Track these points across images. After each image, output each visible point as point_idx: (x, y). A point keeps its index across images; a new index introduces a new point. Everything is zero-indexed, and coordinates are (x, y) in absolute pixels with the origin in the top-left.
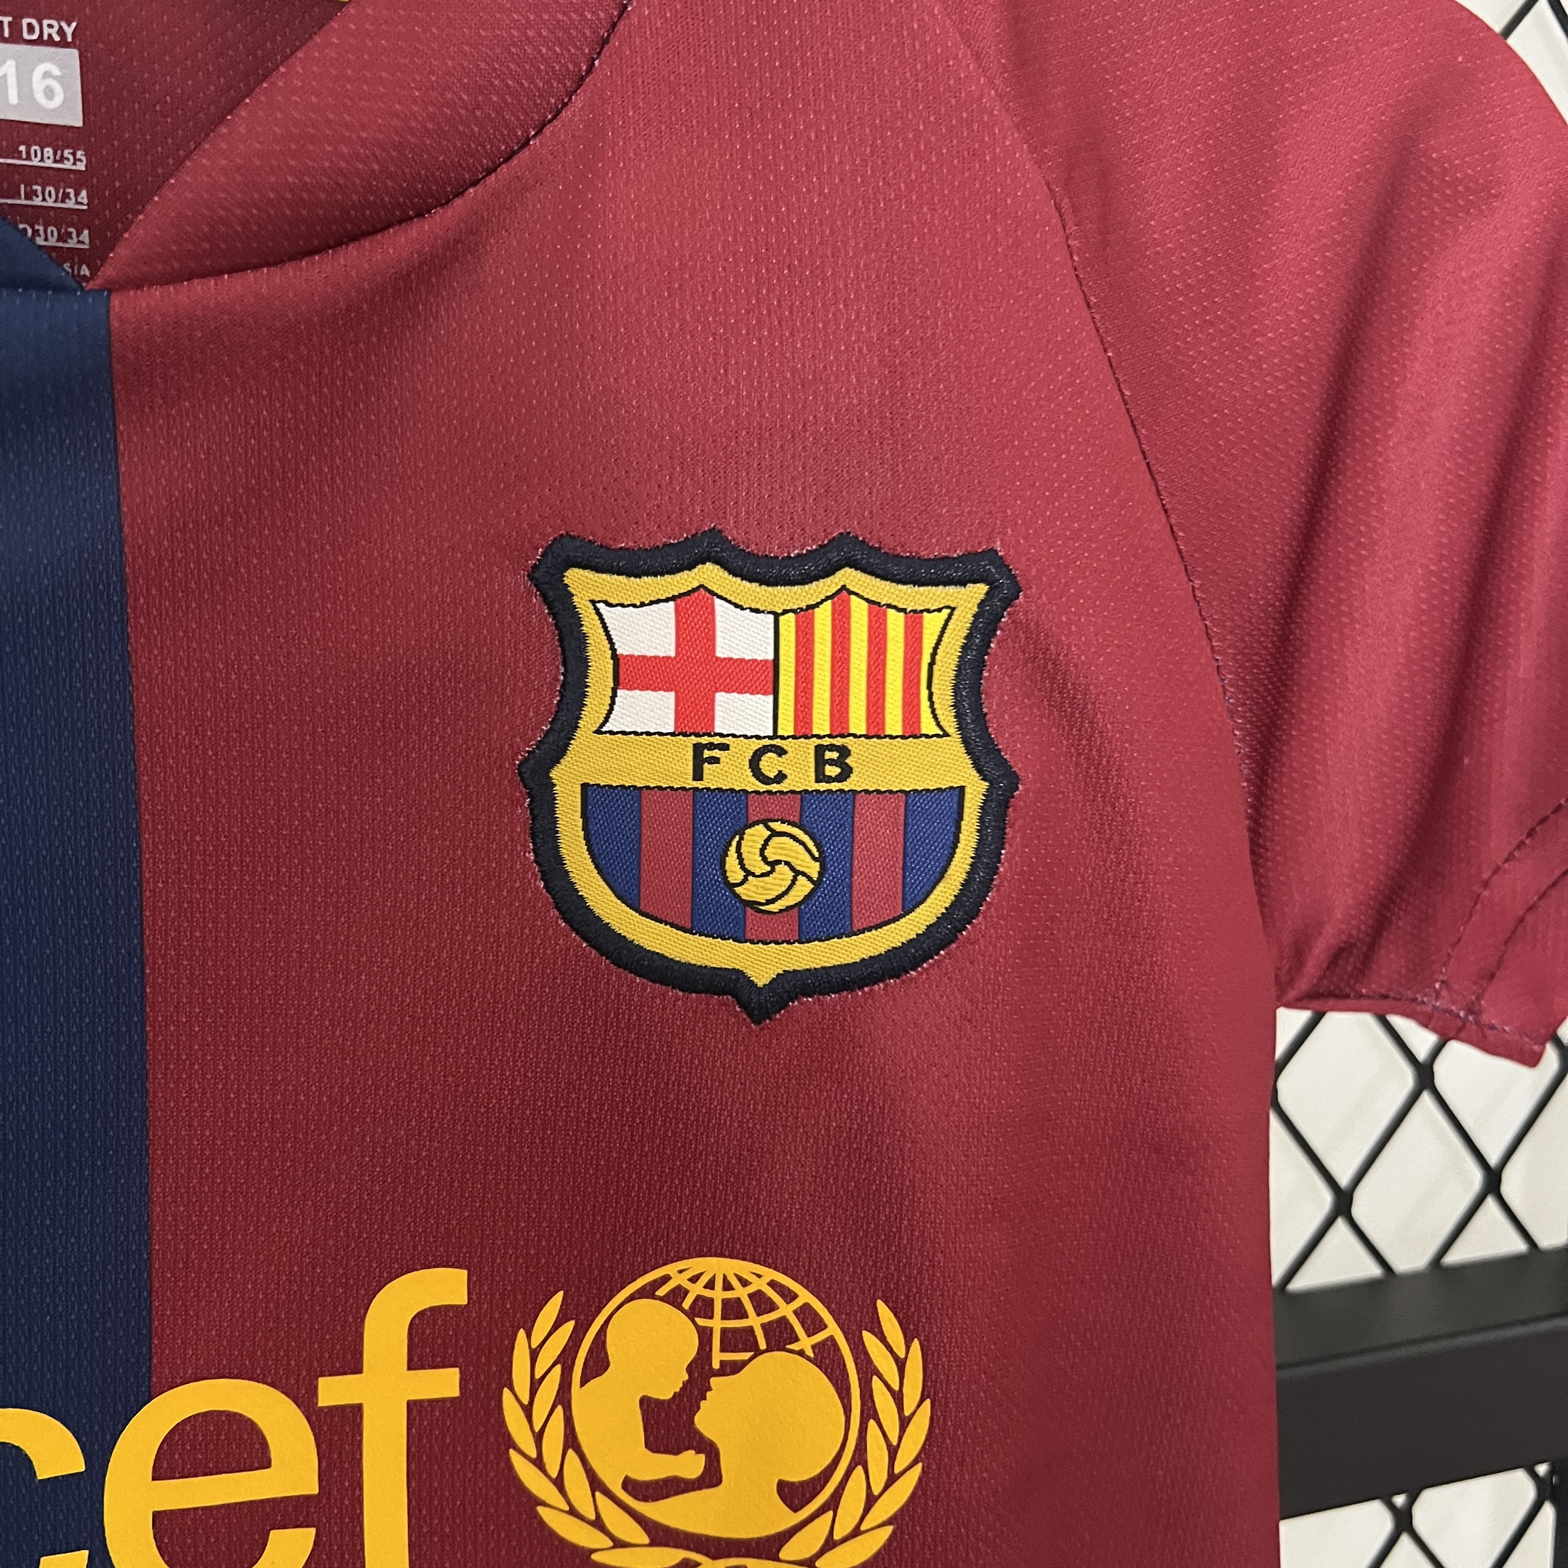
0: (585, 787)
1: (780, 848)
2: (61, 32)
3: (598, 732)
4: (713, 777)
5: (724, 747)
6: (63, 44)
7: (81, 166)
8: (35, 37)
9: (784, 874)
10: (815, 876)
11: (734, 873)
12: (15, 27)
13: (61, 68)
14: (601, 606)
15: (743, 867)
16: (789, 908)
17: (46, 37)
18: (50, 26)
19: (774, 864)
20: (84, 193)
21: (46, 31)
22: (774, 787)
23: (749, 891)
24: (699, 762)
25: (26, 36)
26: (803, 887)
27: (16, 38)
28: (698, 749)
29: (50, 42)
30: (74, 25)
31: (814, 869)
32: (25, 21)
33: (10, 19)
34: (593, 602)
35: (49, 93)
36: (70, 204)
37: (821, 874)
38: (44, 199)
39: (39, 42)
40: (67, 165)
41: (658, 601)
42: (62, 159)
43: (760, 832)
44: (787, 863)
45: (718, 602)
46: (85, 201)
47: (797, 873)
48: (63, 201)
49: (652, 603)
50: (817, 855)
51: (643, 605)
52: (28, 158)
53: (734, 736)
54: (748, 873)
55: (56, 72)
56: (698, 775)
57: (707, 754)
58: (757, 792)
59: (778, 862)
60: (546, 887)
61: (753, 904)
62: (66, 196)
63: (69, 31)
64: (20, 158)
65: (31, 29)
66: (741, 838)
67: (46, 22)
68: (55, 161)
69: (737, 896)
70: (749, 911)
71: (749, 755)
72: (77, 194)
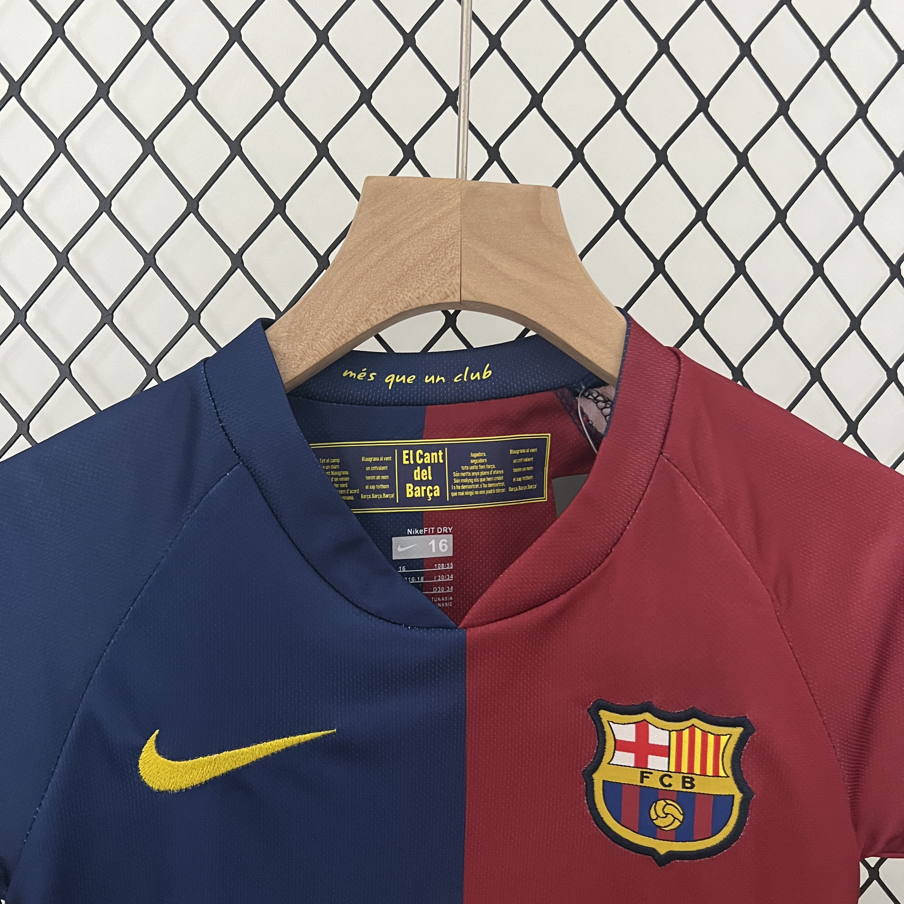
0: (604, 781)
1: (668, 809)
2: (448, 530)
3: (609, 764)
4: (647, 783)
5: (651, 773)
6: (449, 533)
7: (452, 568)
8: (440, 532)
9: (670, 819)
10: (681, 820)
11: (654, 816)
12: (435, 530)
13: (447, 540)
14: (611, 723)
15: (656, 814)
16: (672, 830)
17: (444, 532)
18: (445, 529)
19: (667, 814)
20: (452, 575)
21: (444, 530)
22: (667, 788)
23: (658, 822)
24: (642, 778)
25: (438, 532)
26: (677, 824)
27: (435, 533)
28: (642, 773)
29: (445, 533)
30: (452, 528)
31: (681, 818)
32: (438, 528)
33: (434, 528)
34: (608, 722)
35: (444, 547)
36: (448, 579)
37: (683, 819)
38: (441, 579)
39: (442, 533)
40: (448, 568)
41: (630, 723)
42: (447, 566)
43: (662, 803)
44: (672, 815)
45: (650, 725)
46: (452, 578)
47: (675, 818)
48: (446, 579)
49: (628, 724)
50: (682, 812)
51: (625, 724)
52: (437, 568)
53: (654, 770)
54: (658, 816)
55: (446, 541)
56: (642, 781)
57: (645, 775)
58: (662, 789)
59: (669, 814)
60: (590, 812)
61: (660, 827)
62: (447, 577)
63: (450, 530)
64: (435, 568)
65: (440, 530)
66: (656, 804)
67: (444, 528)
68: (444, 567)
69: (654, 823)
70: (658, 829)
71: (660, 776)
72: (450, 576)
